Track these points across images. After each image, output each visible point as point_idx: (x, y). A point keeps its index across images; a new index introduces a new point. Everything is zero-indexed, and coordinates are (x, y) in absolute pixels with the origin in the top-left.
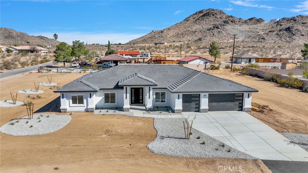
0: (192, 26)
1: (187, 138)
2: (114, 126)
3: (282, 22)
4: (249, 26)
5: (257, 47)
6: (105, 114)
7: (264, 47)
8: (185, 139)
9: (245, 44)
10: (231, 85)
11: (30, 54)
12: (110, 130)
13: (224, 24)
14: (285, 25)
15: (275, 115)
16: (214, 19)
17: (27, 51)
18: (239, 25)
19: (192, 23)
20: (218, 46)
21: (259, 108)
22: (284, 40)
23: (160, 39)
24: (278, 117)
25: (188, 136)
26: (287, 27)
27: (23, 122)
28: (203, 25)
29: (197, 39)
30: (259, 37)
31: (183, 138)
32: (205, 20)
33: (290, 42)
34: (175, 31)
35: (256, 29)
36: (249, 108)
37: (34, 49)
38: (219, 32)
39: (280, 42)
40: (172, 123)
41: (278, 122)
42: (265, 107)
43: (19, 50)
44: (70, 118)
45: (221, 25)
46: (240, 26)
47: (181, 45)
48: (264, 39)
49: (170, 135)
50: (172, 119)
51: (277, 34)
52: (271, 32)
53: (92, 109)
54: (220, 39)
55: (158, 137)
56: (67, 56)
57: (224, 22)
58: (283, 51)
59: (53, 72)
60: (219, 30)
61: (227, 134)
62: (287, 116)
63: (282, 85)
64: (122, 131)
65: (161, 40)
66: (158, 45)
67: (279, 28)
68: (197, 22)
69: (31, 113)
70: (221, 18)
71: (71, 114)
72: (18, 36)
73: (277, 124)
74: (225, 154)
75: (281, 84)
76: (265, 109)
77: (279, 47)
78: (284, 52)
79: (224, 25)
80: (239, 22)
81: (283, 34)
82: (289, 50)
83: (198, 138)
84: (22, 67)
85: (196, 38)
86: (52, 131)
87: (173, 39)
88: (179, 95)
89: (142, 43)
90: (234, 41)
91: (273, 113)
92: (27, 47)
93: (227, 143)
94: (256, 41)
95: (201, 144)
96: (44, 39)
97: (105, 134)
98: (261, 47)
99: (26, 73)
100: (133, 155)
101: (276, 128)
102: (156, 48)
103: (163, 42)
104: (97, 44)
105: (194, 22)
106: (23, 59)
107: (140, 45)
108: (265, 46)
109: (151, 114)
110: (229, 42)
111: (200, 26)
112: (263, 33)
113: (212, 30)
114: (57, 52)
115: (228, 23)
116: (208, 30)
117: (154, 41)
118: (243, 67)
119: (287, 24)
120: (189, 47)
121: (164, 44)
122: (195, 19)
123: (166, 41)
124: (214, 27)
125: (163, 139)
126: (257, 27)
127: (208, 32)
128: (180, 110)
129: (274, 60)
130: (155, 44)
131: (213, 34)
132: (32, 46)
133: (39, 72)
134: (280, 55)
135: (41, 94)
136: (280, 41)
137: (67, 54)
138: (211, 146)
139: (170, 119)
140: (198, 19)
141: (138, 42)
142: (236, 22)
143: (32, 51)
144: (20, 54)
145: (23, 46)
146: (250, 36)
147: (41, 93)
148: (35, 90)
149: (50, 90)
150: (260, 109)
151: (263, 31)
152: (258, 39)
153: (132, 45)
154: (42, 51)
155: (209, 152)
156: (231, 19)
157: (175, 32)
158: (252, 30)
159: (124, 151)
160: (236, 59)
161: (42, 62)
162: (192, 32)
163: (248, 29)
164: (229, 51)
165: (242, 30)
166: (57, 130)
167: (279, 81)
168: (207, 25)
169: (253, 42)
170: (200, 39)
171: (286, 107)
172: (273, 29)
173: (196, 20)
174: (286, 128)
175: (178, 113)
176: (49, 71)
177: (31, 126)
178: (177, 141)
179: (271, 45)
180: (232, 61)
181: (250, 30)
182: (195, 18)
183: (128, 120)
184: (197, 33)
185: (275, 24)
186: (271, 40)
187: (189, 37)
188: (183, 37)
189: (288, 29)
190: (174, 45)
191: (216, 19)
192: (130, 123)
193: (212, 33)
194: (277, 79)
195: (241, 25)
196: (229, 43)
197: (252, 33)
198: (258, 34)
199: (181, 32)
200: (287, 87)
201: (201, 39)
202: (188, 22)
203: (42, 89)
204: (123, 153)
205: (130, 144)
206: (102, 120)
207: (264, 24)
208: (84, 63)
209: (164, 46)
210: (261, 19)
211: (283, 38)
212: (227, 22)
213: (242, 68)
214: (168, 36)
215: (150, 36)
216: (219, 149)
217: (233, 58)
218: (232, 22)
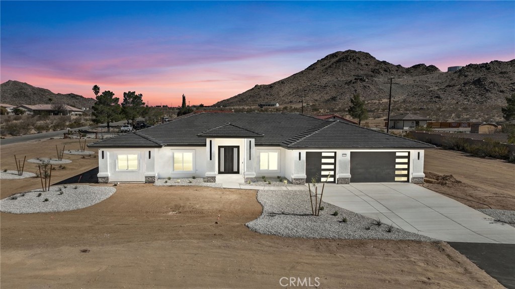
0: (320, 77)
1: (314, 214)
2: (188, 199)
3: (468, 71)
4: (414, 78)
5: (428, 109)
6: (174, 186)
7: (439, 109)
8: (313, 215)
9: (408, 105)
10: (388, 139)
11: (52, 116)
12: (182, 205)
13: (373, 74)
14: (472, 76)
15: (466, 188)
16: (356, 66)
17: (48, 112)
18: (397, 76)
19: (320, 73)
20: (364, 101)
21: (438, 179)
22: (471, 99)
23: (267, 98)
24: (470, 191)
25: (317, 212)
26: (475, 79)
27: (32, 195)
28: (338, 76)
29: (329, 98)
30: (431, 95)
31: (308, 215)
32: (341, 67)
33: (482, 103)
34: (292, 85)
35: (424, 83)
36: (420, 178)
37: (59, 108)
38: (365, 87)
39: (466, 102)
40: (289, 196)
41: (471, 196)
42: (448, 178)
43: (34, 110)
44: (114, 190)
45: (367, 76)
46: (399, 78)
47: (303, 107)
48: (438, 97)
49: (286, 211)
50: (289, 191)
51: (460, 90)
52: (450, 86)
53: (151, 177)
54: (367, 99)
55: (264, 214)
56: (113, 114)
57: (373, 72)
58: (471, 114)
59: (89, 138)
60: (364, 83)
61: (384, 210)
62: (485, 191)
63: (475, 154)
64: (202, 207)
65: (269, 100)
66: (264, 107)
67: (462, 80)
68: (329, 71)
69: (47, 185)
70: (367, 65)
71: (115, 185)
72: (35, 94)
73: (470, 198)
74: (383, 235)
75: (471, 152)
76: (447, 180)
77: (465, 109)
78: (474, 115)
79: (372, 76)
80: (397, 71)
81: (470, 89)
82: (482, 114)
83: (335, 214)
84: (38, 133)
85: (327, 97)
86: (81, 206)
87: (289, 98)
88: (300, 153)
89: (239, 105)
90: (390, 101)
91: (461, 185)
92: (48, 107)
93: (384, 221)
94: (426, 100)
95: (340, 222)
96: (77, 99)
97: (173, 211)
98: (435, 109)
99: (42, 140)
100: (220, 235)
101: (468, 203)
102: (262, 111)
103: (272, 103)
104: (164, 106)
105: (324, 71)
106: (40, 123)
107: (235, 107)
108: (441, 109)
109: (252, 185)
110: (381, 102)
111: (334, 78)
112: (437, 88)
113: (353, 83)
114: (97, 106)
115: (379, 73)
116: (346, 83)
117: (257, 101)
118: (406, 132)
119: (475, 74)
120: (316, 110)
121: (275, 106)
122: (325, 67)
123: (278, 101)
124: (356, 79)
125: (273, 216)
126: (427, 79)
127: (347, 87)
128: (302, 179)
129: (459, 125)
130: (259, 106)
131: (356, 91)
132: (56, 105)
133: (65, 137)
134: (468, 119)
135: (66, 164)
136: (465, 100)
137: (113, 110)
138: (358, 225)
139: (285, 191)
140: (330, 67)
141: (231, 103)
142: (393, 71)
143: (56, 112)
144: (36, 117)
145: (41, 105)
146: (416, 93)
147: (67, 162)
148: (58, 159)
149: (82, 159)
150: (440, 180)
151: (437, 86)
152: (428, 97)
153: (222, 107)
154: (73, 113)
155: (354, 232)
156: (384, 66)
157: (292, 88)
158: (419, 83)
159: (205, 229)
160: (395, 123)
161: (71, 126)
162: (320, 87)
163: (411, 82)
164: (382, 115)
165: (402, 84)
166: (89, 205)
167: (468, 148)
168: (344, 75)
169: (421, 102)
170: (334, 99)
171: (484, 181)
172: (453, 82)
173: (326, 69)
174: (485, 203)
175: (300, 184)
176: (83, 136)
177: (46, 200)
178: (297, 219)
179: (452, 107)
180: (388, 127)
181: (416, 84)
182: (324, 65)
183: (212, 192)
184: (328, 88)
185: (457, 75)
186: (450, 100)
187: (315, 95)
188: (305, 95)
189: (478, 82)
190: (292, 107)
191: (360, 67)
192: (217, 196)
193: (354, 89)
194: (465, 145)
195: (401, 77)
196: (381, 104)
197: (419, 89)
198: (429, 90)
199: (301, 88)
200: (483, 157)
201: (335, 97)
202: (314, 72)
203: (69, 158)
204: (202, 233)
205: (216, 223)
206: (168, 192)
207: (438, 75)
208: (142, 124)
209: (274, 109)
210: (432, 66)
211: (470, 96)
212: (377, 71)
213: (404, 134)
214: (281, 94)
215: (252, 94)
216: (371, 228)
217: (388, 120)
218: (386, 71)
